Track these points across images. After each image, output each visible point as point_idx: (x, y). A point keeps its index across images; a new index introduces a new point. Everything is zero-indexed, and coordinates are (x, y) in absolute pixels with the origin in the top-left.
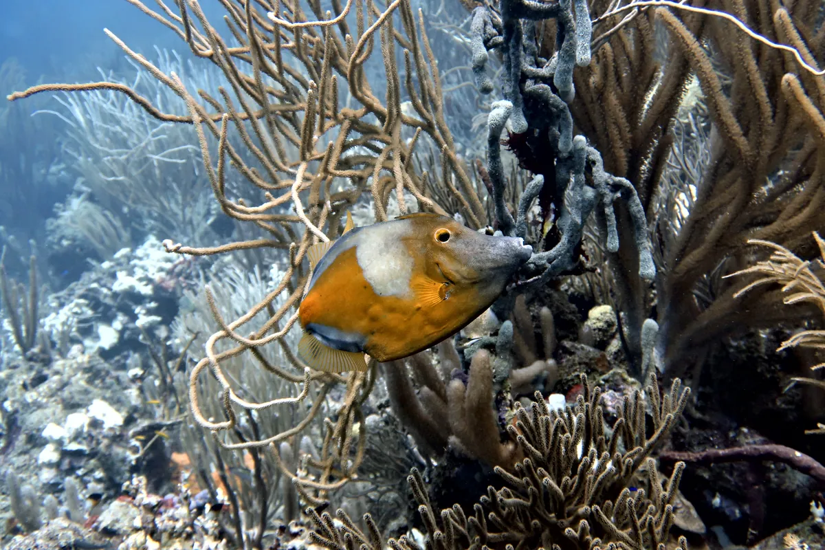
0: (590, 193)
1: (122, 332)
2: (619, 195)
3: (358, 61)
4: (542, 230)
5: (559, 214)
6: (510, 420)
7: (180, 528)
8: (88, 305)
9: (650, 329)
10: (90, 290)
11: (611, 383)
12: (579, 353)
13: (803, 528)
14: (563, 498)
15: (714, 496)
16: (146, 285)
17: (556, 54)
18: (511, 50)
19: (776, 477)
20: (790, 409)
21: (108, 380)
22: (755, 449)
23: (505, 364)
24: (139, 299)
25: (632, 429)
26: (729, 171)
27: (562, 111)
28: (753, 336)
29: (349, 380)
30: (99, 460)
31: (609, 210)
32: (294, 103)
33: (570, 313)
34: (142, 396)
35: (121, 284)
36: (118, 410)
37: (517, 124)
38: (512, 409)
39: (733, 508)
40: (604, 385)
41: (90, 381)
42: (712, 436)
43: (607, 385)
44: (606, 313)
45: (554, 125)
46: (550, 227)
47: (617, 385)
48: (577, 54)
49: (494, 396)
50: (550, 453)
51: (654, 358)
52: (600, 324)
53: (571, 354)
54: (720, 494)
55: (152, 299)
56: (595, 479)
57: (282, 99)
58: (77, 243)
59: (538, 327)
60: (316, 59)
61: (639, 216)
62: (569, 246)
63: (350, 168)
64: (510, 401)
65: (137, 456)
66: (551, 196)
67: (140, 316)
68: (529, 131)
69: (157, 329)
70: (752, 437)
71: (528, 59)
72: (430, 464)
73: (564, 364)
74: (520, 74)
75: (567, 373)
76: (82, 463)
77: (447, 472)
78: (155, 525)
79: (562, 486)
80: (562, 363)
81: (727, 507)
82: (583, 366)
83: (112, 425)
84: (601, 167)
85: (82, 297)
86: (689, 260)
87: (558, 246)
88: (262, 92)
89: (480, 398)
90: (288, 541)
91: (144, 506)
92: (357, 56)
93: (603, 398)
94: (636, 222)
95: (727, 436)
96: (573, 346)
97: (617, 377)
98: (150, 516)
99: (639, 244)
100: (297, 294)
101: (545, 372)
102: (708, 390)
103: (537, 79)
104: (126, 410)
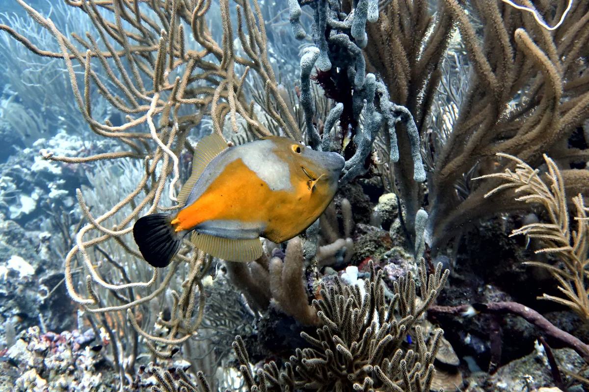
0: (378, 117)
1: (38, 202)
2: (399, 119)
3: (199, 14)
4: (342, 145)
5: (355, 132)
6: (316, 287)
7: (65, 367)
8: (12, 181)
9: (421, 217)
10: (13, 170)
11: (392, 258)
12: (369, 232)
13: (529, 360)
14: (352, 358)
15: (466, 336)
16: (57, 167)
17: (353, 10)
18: (319, 7)
19: (511, 321)
20: (523, 273)
21: (23, 241)
22: (496, 305)
23: (313, 245)
24: (51, 177)
25: (405, 301)
26: (481, 99)
27: (358, 54)
28: (497, 218)
29: (192, 260)
30: (15, 300)
31: (392, 131)
32: (150, 45)
33: (364, 202)
34: (50, 252)
35: (38, 166)
36: (30, 263)
37: (324, 64)
38: (318, 279)
39: (479, 344)
40: (387, 259)
41: (9, 242)
42: (466, 292)
43: (389, 259)
44: (391, 199)
45: (351, 65)
46: (348, 143)
47: (396, 259)
48: (368, 12)
49: (304, 269)
50: (343, 324)
51: (425, 237)
52: (387, 207)
53: (365, 233)
54: (471, 334)
55: (61, 177)
56: (377, 343)
57: (141, 42)
58: (6, 133)
59: (340, 213)
60: (167, 10)
61: (414, 135)
62: (362, 157)
63: (194, 97)
64: (317, 273)
65: (45, 297)
66: (349, 118)
67: (52, 189)
68: (333, 69)
69: (65, 199)
70: (494, 292)
71: (332, 14)
72: (258, 316)
73: (359, 241)
74: (326, 25)
75: (360, 248)
76: (2, 303)
77: (270, 323)
78: (44, 365)
79: (351, 349)
80: (357, 240)
81: (476, 343)
82: (372, 243)
83: (26, 275)
84: (387, 98)
85: (7, 175)
86: (452, 165)
87: (353, 158)
88: (122, 36)
89: (293, 273)
90: (147, 378)
91: (36, 351)
92: (198, 10)
93: (386, 269)
94: (412, 139)
95: (476, 292)
96: (366, 228)
97: (397, 253)
98: (40, 359)
99: (414, 156)
100: (151, 195)
101: (345, 248)
102: (464, 256)
103: (340, 29)
104: (37, 263)
